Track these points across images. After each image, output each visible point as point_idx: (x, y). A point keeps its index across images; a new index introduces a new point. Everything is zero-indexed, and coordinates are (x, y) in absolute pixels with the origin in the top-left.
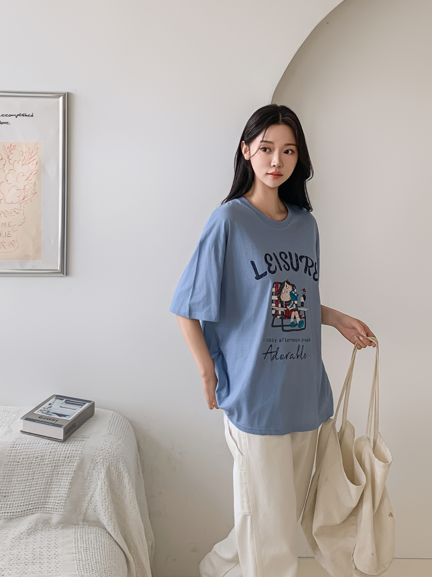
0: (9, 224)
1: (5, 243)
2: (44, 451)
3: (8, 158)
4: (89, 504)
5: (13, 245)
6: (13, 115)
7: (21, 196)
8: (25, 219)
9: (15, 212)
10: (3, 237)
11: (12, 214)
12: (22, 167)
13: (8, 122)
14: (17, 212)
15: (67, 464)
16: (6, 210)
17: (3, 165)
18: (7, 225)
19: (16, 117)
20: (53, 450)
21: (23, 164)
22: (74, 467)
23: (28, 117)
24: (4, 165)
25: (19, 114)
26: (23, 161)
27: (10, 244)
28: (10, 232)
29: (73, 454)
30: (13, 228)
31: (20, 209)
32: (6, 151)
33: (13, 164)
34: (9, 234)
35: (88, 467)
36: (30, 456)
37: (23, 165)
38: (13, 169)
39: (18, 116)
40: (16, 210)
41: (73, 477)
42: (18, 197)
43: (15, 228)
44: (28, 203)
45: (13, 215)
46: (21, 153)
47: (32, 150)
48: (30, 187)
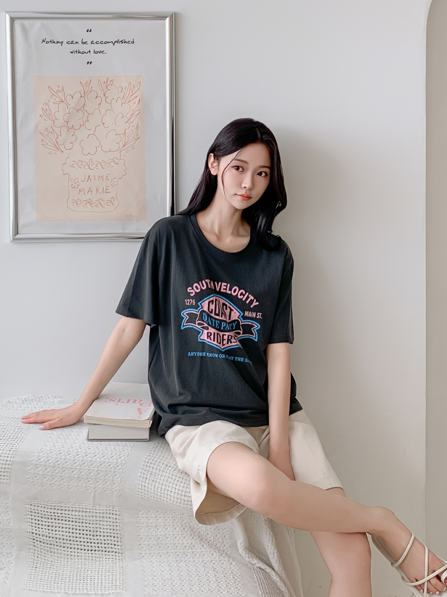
0: (107, 177)
1: (103, 201)
3: (104, 95)
5: (112, 203)
6: (110, 42)
7: (121, 143)
8: (125, 171)
9: (114, 162)
11: (110, 164)
12: (122, 106)
13: (104, 51)
14: (116, 163)
17: (98, 105)
18: (105, 178)
19: (114, 45)
21: (122, 103)
23: (128, 44)
24: (100, 104)
26: (122, 100)
27: (108, 201)
28: (109, 186)
30: (112, 183)
31: (120, 158)
32: (102, 86)
33: (111, 103)
34: (107, 189)
38: (111, 109)
39: (116, 43)
40: (115, 159)
42: (117, 143)
44: (129, 151)
46: (120, 89)
47: (133, 85)
48: (131, 131)
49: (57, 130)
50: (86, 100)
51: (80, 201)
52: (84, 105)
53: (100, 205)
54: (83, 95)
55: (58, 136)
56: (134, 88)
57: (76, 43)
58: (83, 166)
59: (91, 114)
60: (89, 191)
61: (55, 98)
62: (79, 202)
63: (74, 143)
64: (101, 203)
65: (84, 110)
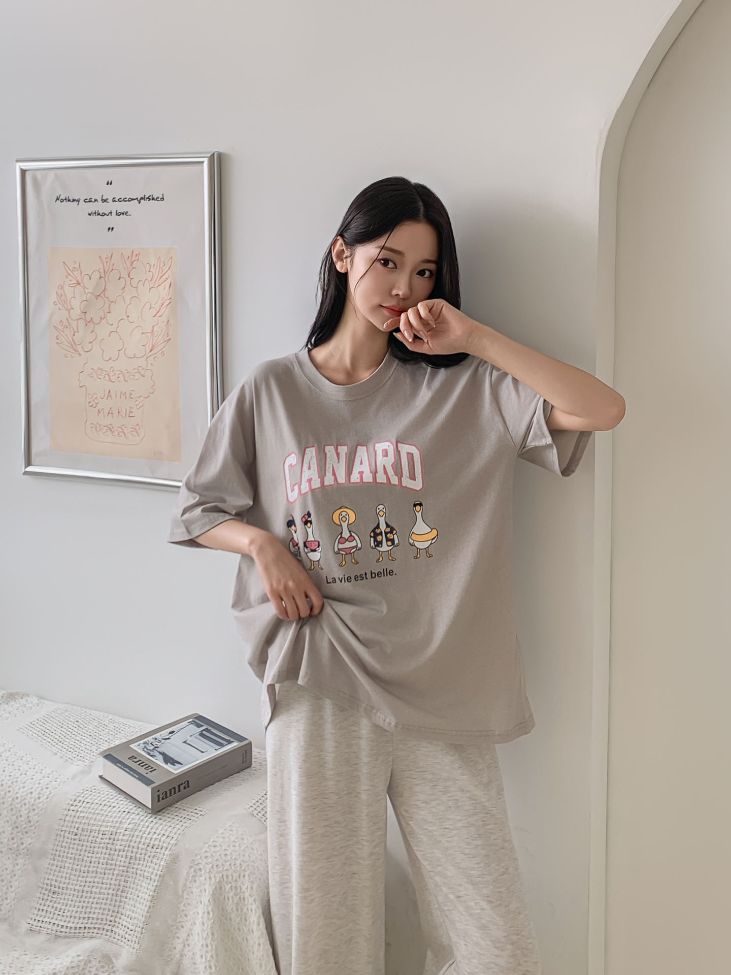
0: (131, 394)
1: (126, 429)
2: (117, 825)
3: (129, 276)
4: (184, 946)
5: (137, 432)
6: (135, 199)
7: (148, 345)
8: (153, 387)
9: (140, 373)
10: (123, 417)
11: (135, 376)
12: (149, 292)
13: (127, 212)
14: (142, 374)
15: (150, 859)
16: (126, 370)
17: (122, 289)
18: (128, 395)
19: (139, 203)
20: (131, 826)
21: (151, 287)
22: (161, 868)
23: (156, 201)
24: (124, 288)
25: (143, 197)
26: (151, 282)
27: (132, 430)
28: (132, 408)
29: (162, 842)
30: (137, 403)
31: (147, 367)
32: (126, 263)
33: (137, 288)
34: (130, 412)
35: (185, 874)
36: (94, 828)
37: (150, 289)
38: (137, 296)
39: (142, 201)
40: (140, 369)
41: (157, 886)
42: (143, 346)
43: (139, 402)
44: (158, 358)
45: (136, 378)
46: (148, 267)
47: (164, 262)
48: (161, 328)
49: (74, 324)
50: (107, 282)
51: (100, 426)
52: (105, 289)
53: (123, 433)
54: (103, 275)
55: (75, 332)
56: (164, 266)
57: (96, 200)
58: (103, 376)
59: (113, 302)
60: (109, 413)
61: (72, 278)
62: (98, 429)
63: (93, 343)
64: (125, 432)
65: (104, 295)
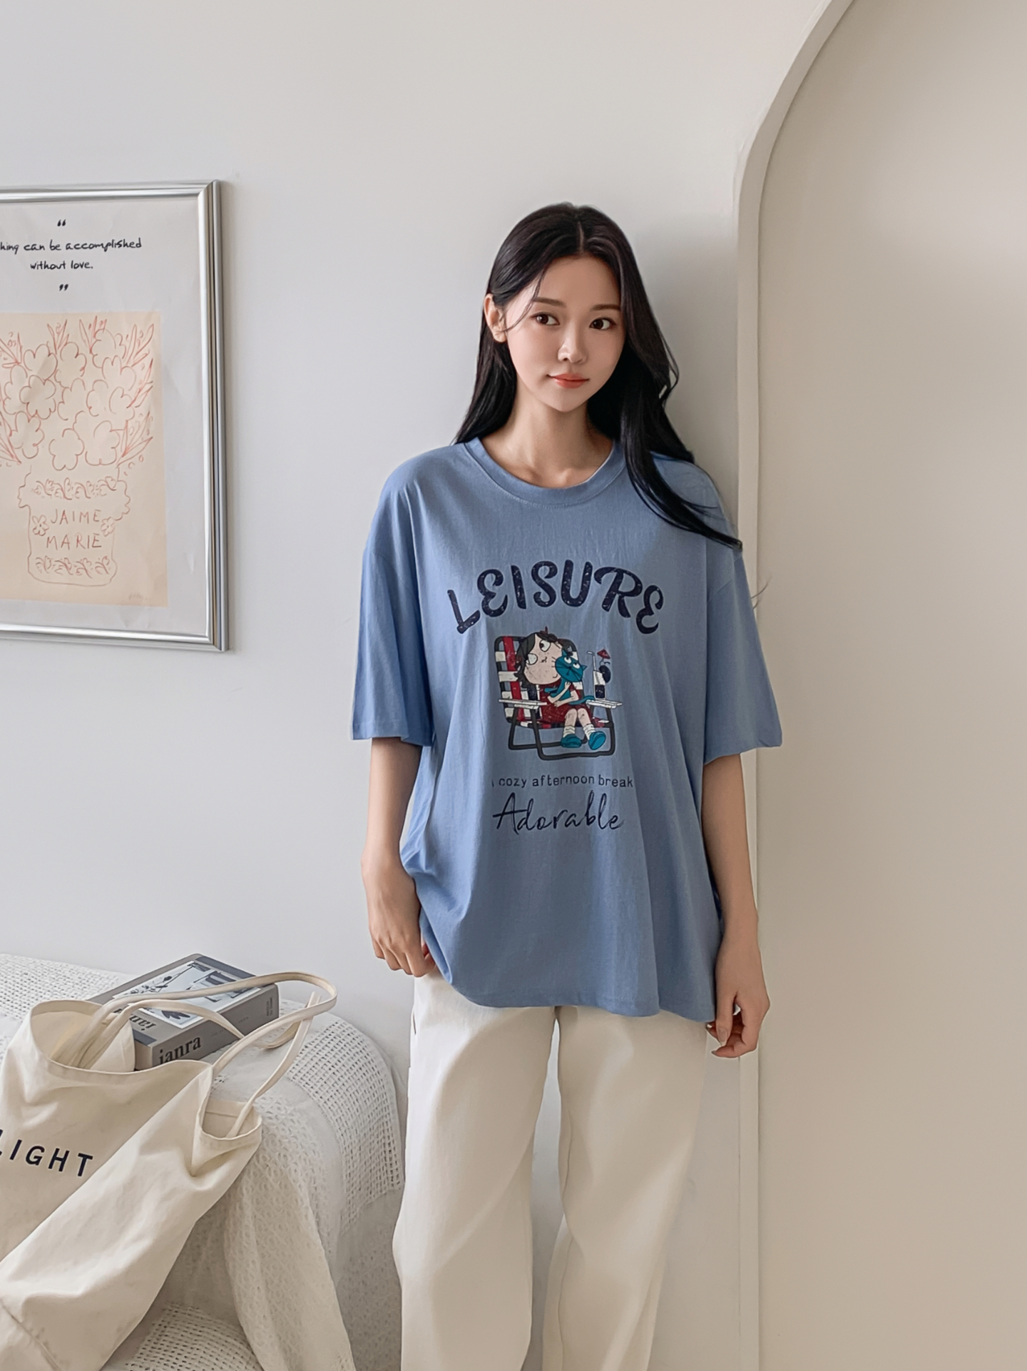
0: (95, 515)
1: (89, 563)
3: (91, 351)
5: (105, 568)
6: (99, 246)
7: (120, 446)
8: (128, 505)
9: (108, 486)
10: (83, 548)
11: (101, 491)
12: (121, 373)
13: (88, 264)
14: (112, 487)
16: (88, 482)
17: (81, 370)
18: (91, 517)
19: (105, 250)
21: (123, 366)
23: (130, 248)
24: (83, 368)
25: (111, 242)
26: (122, 360)
27: (98, 565)
28: (98, 535)
30: (104, 527)
31: (118, 477)
32: (86, 334)
33: (102, 368)
34: (95, 540)
37: (122, 369)
38: (103, 379)
39: (109, 247)
40: (109, 480)
42: (112, 448)
43: (108, 527)
44: (134, 464)
45: (102, 493)
46: (118, 339)
47: (141, 331)
48: (138, 423)
49: (10, 420)
50: (60, 360)
51: (50, 561)
52: (55, 371)
53: (84, 571)
54: (53, 351)
55: (14, 431)
56: (142, 336)
57: (41, 247)
58: (54, 492)
59: (68, 388)
60: (63, 543)
61: (6, 356)
62: (48, 564)
63: (39, 445)
64: (86, 568)
65: (56, 380)
